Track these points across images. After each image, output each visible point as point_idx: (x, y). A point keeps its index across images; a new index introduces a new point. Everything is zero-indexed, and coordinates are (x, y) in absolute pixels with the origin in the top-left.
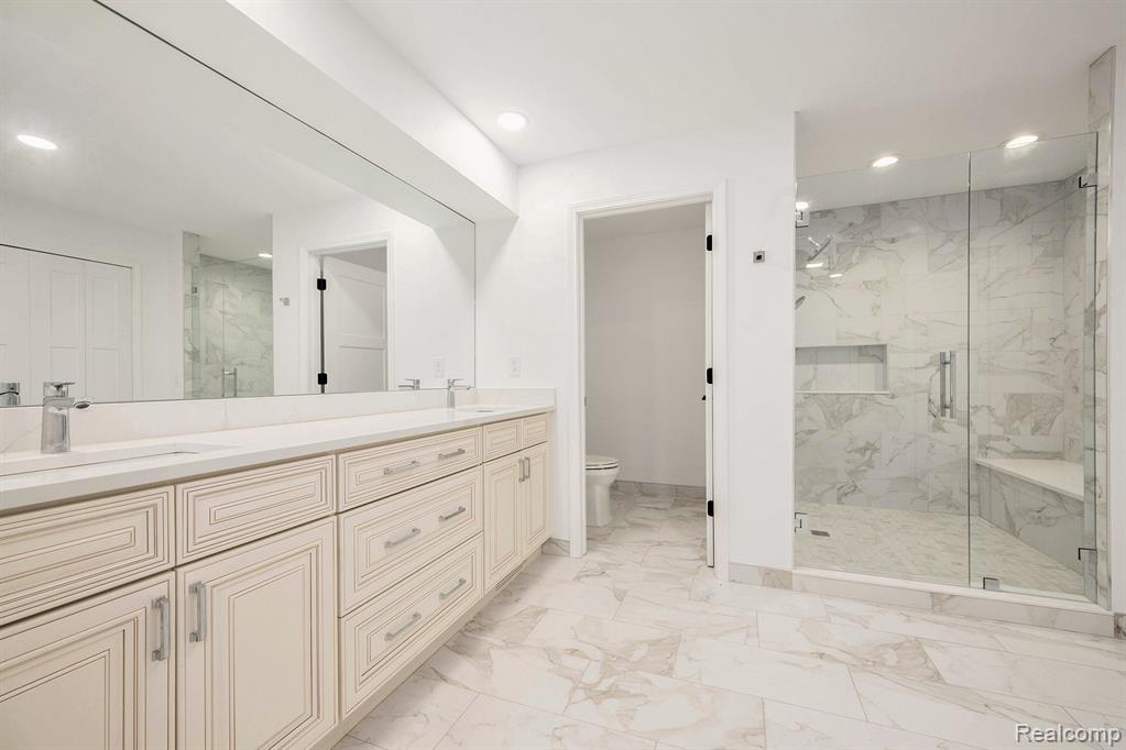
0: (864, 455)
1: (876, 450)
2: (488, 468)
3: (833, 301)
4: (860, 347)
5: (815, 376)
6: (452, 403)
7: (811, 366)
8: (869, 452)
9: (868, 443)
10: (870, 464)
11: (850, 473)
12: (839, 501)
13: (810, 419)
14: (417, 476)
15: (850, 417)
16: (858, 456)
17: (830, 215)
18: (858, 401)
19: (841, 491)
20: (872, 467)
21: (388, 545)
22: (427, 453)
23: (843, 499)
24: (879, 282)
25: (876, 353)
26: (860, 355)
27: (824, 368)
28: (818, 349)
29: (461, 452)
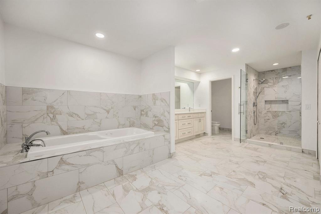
0: (282, 125)
1: (285, 124)
2: (194, 119)
3: (274, 90)
4: (282, 100)
5: (271, 107)
6: (190, 111)
7: (270, 105)
8: (283, 124)
9: (283, 122)
10: (284, 127)
11: (278, 129)
12: (276, 135)
13: (268, 116)
14: (185, 118)
15: (278, 116)
16: (281, 125)
17: (273, 71)
18: (281, 113)
19: (276, 133)
20: (284, 128)
21: (183, 124)
22: (186, 116)
23: (277, 135)
24: (286, 86)
25: (286, 102)
26: (283, 102)
27: (273, 105)
28: (271, 101)
29: (190, 116)
